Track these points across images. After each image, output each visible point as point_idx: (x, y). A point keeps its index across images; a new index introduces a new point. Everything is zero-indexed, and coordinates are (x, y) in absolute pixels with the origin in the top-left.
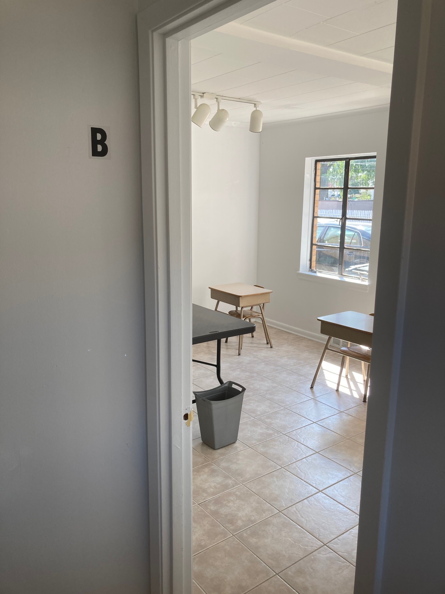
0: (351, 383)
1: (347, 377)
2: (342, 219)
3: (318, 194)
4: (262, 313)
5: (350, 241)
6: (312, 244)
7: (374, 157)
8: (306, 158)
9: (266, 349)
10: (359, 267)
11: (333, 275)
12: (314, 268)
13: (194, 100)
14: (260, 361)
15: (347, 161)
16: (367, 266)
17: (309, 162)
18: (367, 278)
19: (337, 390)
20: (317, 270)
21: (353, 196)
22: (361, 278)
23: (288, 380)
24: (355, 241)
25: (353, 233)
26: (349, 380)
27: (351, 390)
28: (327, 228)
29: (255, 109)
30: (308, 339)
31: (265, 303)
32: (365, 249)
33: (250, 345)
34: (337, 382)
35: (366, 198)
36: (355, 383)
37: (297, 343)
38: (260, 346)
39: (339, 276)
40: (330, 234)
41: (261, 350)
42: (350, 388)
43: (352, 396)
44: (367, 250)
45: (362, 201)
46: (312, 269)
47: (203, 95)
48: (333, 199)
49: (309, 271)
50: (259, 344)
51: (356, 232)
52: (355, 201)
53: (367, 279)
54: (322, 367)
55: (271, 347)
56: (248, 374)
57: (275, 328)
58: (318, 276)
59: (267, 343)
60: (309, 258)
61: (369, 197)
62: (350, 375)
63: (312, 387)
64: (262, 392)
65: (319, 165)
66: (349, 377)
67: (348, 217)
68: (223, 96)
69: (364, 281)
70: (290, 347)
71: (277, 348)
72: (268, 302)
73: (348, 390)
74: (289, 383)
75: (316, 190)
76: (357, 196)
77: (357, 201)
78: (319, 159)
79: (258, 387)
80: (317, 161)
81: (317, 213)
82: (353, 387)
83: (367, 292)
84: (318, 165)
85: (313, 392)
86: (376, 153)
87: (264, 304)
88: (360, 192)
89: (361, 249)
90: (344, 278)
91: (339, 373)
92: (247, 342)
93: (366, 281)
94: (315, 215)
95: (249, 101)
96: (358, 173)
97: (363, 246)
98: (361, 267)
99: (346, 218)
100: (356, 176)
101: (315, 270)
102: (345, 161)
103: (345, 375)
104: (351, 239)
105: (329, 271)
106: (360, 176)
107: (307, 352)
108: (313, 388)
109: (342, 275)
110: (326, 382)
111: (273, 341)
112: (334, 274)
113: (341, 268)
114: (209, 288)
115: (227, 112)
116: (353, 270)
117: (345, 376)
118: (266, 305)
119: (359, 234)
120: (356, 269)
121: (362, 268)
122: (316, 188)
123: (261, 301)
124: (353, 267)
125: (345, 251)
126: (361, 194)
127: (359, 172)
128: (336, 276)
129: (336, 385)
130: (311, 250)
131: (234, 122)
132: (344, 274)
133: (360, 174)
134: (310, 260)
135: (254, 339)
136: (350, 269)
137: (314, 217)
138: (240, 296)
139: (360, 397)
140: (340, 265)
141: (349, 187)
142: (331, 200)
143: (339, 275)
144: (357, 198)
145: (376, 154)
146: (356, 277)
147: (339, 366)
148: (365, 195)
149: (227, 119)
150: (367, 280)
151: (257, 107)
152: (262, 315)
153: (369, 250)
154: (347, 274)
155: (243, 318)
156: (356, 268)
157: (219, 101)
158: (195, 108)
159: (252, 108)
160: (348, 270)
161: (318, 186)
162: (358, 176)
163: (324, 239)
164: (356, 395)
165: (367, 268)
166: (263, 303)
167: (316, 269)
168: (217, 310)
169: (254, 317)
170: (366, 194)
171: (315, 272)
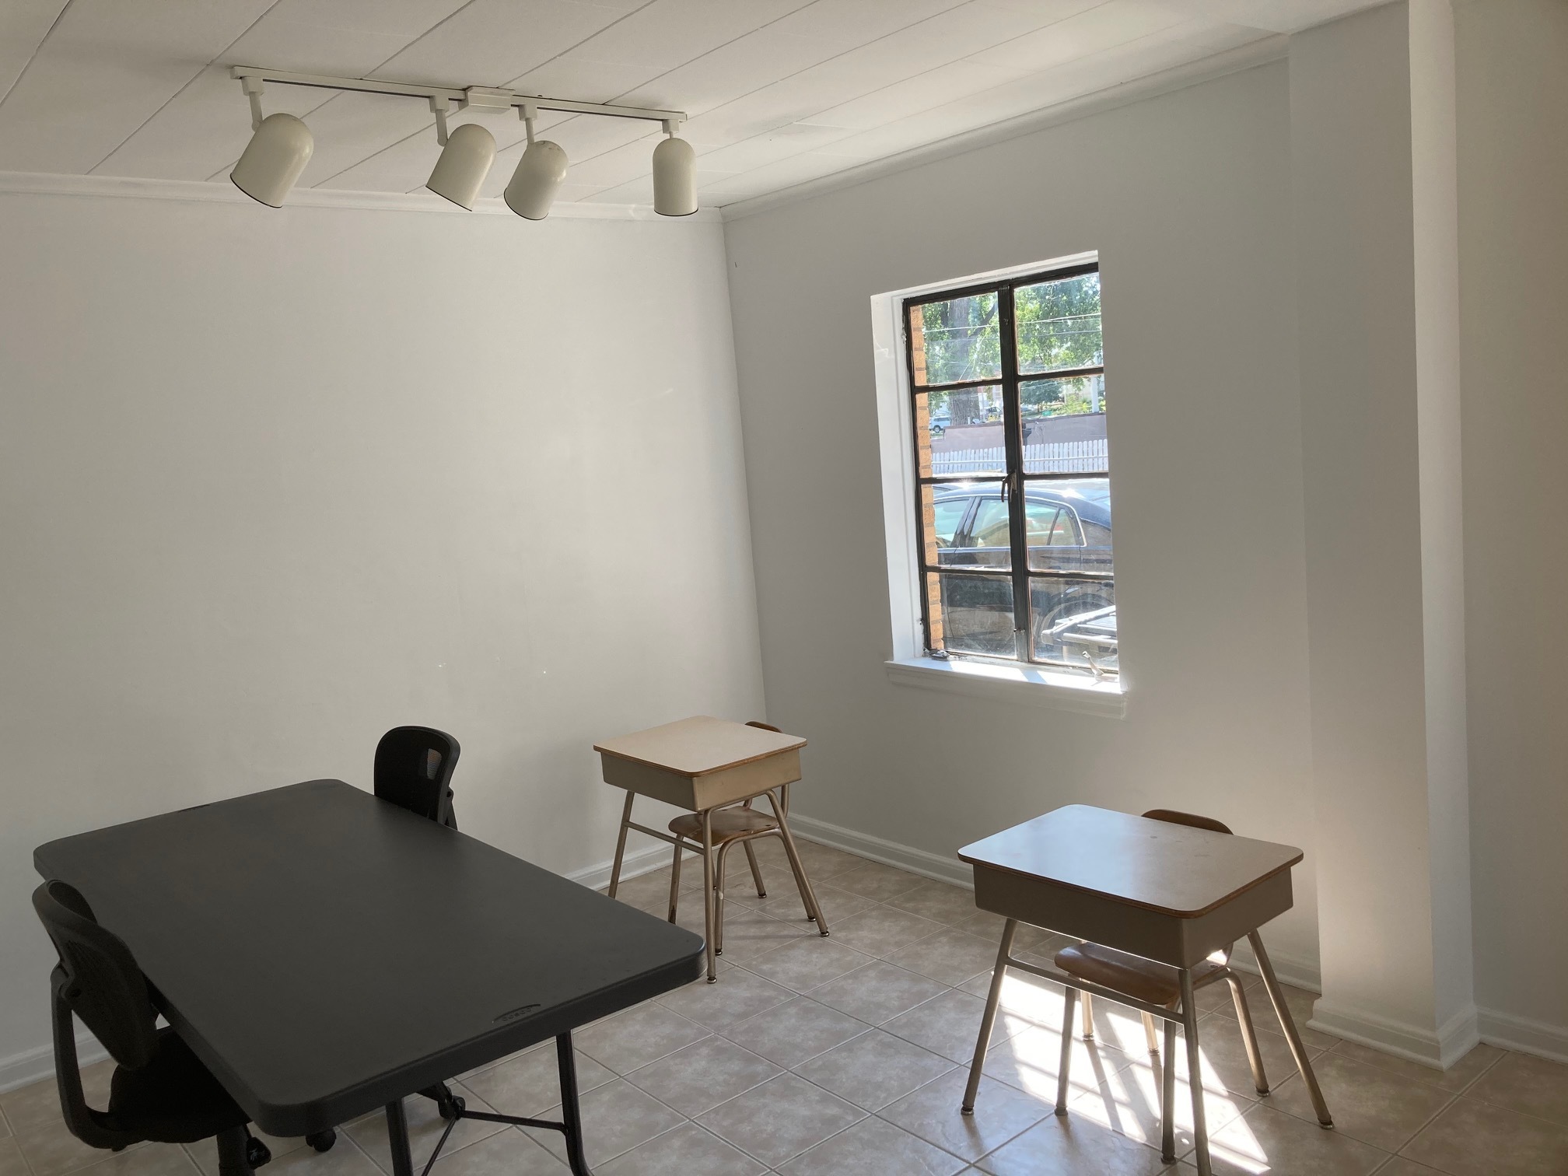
0: (1107, 1066)
1: (1088, 1039)
2: (1007, 480)
3: (923, 408)
4: (778, 819)
5: (1049, 532)
6: (924, 569)
7: (1091, 268)
8: (873, 297)
9: (806, 944)
10: (1085, 622)
11: (1003, 668)
12: (939, 645)
13: (434, 114)
14: (782, 998)
15: (1005, 290)
16: (1107, 615)
17: (884, 308)
18: (1117, 669)
19: (1061, 1111)
20: (951, 650)
21: (1044, 408)
22: (1096, 669)
23: (880, 1079)
24: (1062, 532)
25: (1053, 511)
26: (1101, 1053)
27: (1110, 1102)
28: (977, 501)
29: (667, 136)
30: (943, 883)
31: (788, 783)
32: (1096, 571)
33: (753, 931)
34: (1057, 1072)
35: (1079, 408)
36: (1123, 1065)
37: (910, 905)
38: (786, 933)
39: (1021, 668)
40: (986, 520)
41: (791, 947)
42: (1105, 1094)
43: (1119, 1132)
44: (1103, 574)
45: (1068, 417)
46: (933, 648)
47: (466, 95)
48: (992, 420)
49: (925, 655)
50: (784, 921)
51: (1061, 507)
52: (1051, 419)
53: (1115, 673)
54: (1000, 1005)
55: (823, 934)
56: (736, 1066)
57: (839, 851)
58: (953, 673)
59: (810, 919)
60: (918, 614)
61: (1085, 406)
62: (1100, 1031)
63: (967, 1109)
64: (783, 1151)
65: (917, 314)
66: (1097, 1040)
67: (1026, 471)
68: (540, 97)
69: (1106, 679)
70: (887, 924)
71: (842, 935)
72: (798, 778)
73: (1100, 1103)
74: (883, 1095)
75: (918, 396)
76: (1055, 407)
77: (1056, 419)
78: (914, 295)
79: (770, 1128)
80: (908, 304)
81: (928, 467)
82: (1117, 1091)
83: (1123, 716)
84: (913, 316)
85: (972, 1130)
86: (1096, 252)
87: (783, 788)
88: (1060, 395)
89: (1082, 572)
90: (1039, 672)
91: (1059, 1026)
92: (743, 919)
93: (1114, 678)
94: (923, 475)
95: (643, 113)
96: (1050, 347)
97: (1085, 545)
98: (1090, 620)
99: (1023, 477)
100: (1045, 355)
101: (942, 651)
102: (996, 293)
103: (1083, 1034)
104: (1050, 526)
105: (988, 651)
106: (1056, 356)
107: (944, 939)
108: (971, 1110)
109: (1031, 661)
110: (1016, 1074)
111: (825, 907)
112: (1005, 661)
113: (1024, 640)
114: (596, 749)
115: (559, 149)
116: (1065, 634)
117: (1082, 1039)
118: (792, 789)
119: (1070, 512)
120: (1074, 629)
121: (1093, 622)
122: (914, 390)
123: (771, 779)
124: (1065, 623)
125: (1033, 582)
126: (1063, 401)
127: (1052, 346)
128: (1011, 666)
129: (1055, 1085)
130: (924, 586)
131: (634, 206)
132: (1036, 659)
133: (1054, 351)
134: (922, 620)
135: (767, 901)
136: (1056, 629)
137: (919, 482)
138: (692, 775)
139: (1149, 1139)
140: (1023, 631)
141: (1021, 373)
142: (987, 422)
143: (1023, 664)
144: (1055, 410)
145: (1095, 256)
146: (1080, 668)
147: (1060, 993)
148: (1074, 401)
149: (564, 174)
150: (1118, 676)
151: (672, 130)
152: (782, 827)
153: (1112, 574)
154: (1048, 657)
155: (714, 844)
156: (1076, 624)
157: (528, 116)
158: (440, 142)
159: (652, 135)
160: (1052, 634)
161: (921, 380)
162: (1050, 355)
163: (972, 535)
164: (1133, 1130)
165: (1111, 623)
166: (782, 782)
167: (945, 647)
168: (628, 821)
169: (754, 836)
170: (1077, 399)
171: (944, 658)
